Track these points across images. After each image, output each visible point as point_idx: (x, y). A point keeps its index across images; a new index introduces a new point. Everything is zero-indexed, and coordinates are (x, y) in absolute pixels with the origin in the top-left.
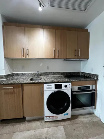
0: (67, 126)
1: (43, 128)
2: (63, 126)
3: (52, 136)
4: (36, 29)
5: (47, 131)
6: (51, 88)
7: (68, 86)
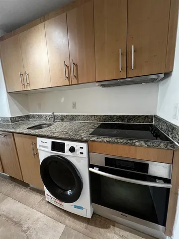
0: (73, 231)
1: (37, 211)
2: (66, 226)
3: (37, 232)
4: (33, 28)
5: (38, 220)
6: (47, 147)
7: (78, 150)
